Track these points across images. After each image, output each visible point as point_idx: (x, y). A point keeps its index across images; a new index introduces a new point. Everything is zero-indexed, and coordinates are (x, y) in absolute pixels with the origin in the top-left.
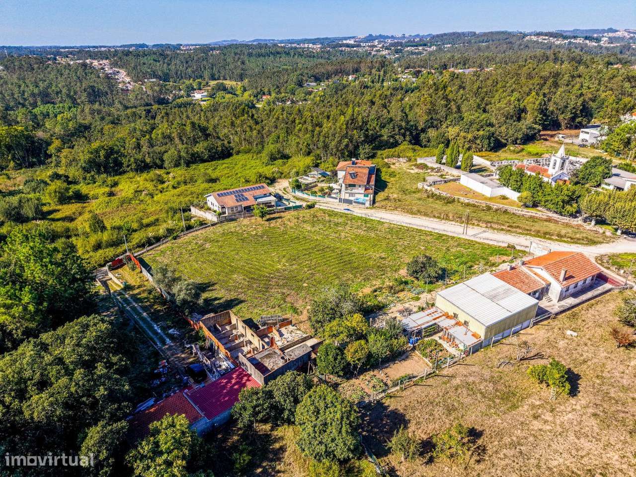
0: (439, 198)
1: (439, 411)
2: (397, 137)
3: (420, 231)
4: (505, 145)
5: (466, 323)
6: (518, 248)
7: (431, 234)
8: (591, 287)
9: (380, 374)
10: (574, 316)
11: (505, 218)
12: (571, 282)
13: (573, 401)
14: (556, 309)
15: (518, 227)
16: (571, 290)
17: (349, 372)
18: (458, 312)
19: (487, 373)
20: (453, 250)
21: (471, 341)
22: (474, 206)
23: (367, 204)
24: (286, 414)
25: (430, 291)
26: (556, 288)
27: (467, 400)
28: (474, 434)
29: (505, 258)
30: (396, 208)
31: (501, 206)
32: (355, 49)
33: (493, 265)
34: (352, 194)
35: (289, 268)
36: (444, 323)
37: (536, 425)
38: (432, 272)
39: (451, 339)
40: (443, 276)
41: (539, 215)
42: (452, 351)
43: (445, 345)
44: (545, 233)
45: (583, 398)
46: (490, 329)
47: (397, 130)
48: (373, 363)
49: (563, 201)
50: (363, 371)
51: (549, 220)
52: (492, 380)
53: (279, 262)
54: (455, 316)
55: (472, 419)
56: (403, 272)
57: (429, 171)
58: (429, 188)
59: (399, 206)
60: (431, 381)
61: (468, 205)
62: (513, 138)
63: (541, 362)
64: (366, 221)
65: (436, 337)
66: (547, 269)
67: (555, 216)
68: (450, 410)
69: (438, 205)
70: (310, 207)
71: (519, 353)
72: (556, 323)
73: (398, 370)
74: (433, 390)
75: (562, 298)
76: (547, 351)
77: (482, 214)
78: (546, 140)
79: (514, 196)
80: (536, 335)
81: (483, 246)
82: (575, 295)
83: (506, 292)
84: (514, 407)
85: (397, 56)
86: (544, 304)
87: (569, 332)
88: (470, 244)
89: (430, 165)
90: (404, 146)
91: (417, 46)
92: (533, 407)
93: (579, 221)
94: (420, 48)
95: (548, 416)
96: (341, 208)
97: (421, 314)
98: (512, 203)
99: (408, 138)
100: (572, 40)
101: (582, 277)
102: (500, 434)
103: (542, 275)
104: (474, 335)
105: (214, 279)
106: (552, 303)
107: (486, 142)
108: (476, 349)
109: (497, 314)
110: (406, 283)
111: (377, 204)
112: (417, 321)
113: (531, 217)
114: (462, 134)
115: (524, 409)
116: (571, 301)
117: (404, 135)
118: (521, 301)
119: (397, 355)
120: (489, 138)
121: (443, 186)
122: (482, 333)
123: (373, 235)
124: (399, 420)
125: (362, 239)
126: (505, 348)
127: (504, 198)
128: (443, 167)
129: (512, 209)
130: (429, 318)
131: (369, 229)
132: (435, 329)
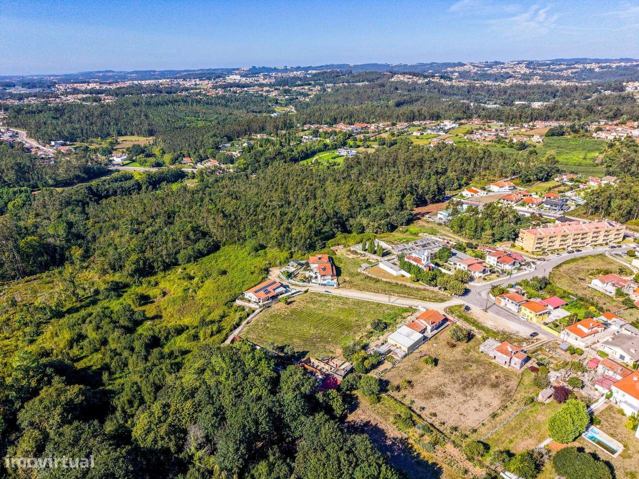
0: (371, 278)
1: (398, 378)
2: (334, 230)
3: (369, 302)
4: (396, 227)
5: (400, 347)
6: (413, 307)
7: (373, 303)
8: (442, 324)
9: (376, 371)
10: (436, 338)
11: (405, 290)
12: (434, 324)
13: (436, 368)
14: (430, 337)
15: (412, 295)
16: (435, 327)
17: (367, 371)
18: (397, 343)
19: (410, 364)
20: (386, 312)
21: (404, 354)
22: (389, 283)
23: (335, 286)
24: (355, 386)
25: (383, 335)
26: (429, 328)
27: (406, 373)
28: (409, 382)
29: (409, 314)
30: (351, 288)
31: (402, 283)
32: (246, 89)
33: (404, 318)
34: (325, 280)
35: (316, 332)
36: (392, 348)
37: (426, 376)
38: (382, 326)
39: (396, 354)
40: (386, 326)
41: (420, 287)
42: (397, 358)
43: (395, 357)
44: (424, 298)
45: (439, 366)
46: (409, 349)
47: (333, 225)
48: (374, 367)
49: (430, 280)
50: (370, 370)
51: (425, 290)
52: (412, 366)
53: (310, 329)
54: (396, 345)
55: (408, 378)
56: (369, 327)
57: (359, 255)
58: (364, 272)
59: (352, 285)
60: (393, 370)
61: (386, 282)
62: (401, 222)
63: (427, 357)
64: (340, 298)
65: (390, 354)
66: (425, 320)
67: (428, 287)
68: (401, 377)
69: (371, 284)
70: (306, 292)
71: (419, 355)
72: (430, 342)
73: (381, 368)
74: (394, 372)
75: (432, 331)
76: (428, 353)
77: (394, 288)
78: (419, 219)
79: (408, 275)
80: (424, 347)
81: (399, 309)
82: (436, 329)
83: (412, 333)
84: (420, 372)
85: (287, 97)
86: (426, 334)
87: (434, 345)
88: (393, 307)
89: (359, 252)
90: (339, 235)
91: (302, 86)
92: (425, 371)
93: (436, 289)
94: (306, 87)
95: (429, 373)
96: (322, 290)
97: (383, 346)
98: (407, 279)
99: (340, 229)
100: (431, 79)
101: (438, 321)
102: (416, 381)
103: (423, 323)
104: (404, 351)
105: (286, 343)
106: (429, 333)
107: (386, 227)
108: (405, 356)
109: (410, 342)
110: (372, 332)
111: (340, 286)
112: (383, 349)
113: (417, 288)
114: (371, 223)
115: (422, 373)
116: (435, 331)
117: (337, 228)
118: (418, 336)
119: (380, 363)
120: (387, 225)
121: (371, 269)
122: (407, 351)
123: (347, 308)
124: (387, 383)
125: (343, 310)
126: (414, 354)
127: (403, 276)
128: (366, 253)
129: (408, 284)
130: (387, 347)
131: (344, 303)
132: (390, 351)
